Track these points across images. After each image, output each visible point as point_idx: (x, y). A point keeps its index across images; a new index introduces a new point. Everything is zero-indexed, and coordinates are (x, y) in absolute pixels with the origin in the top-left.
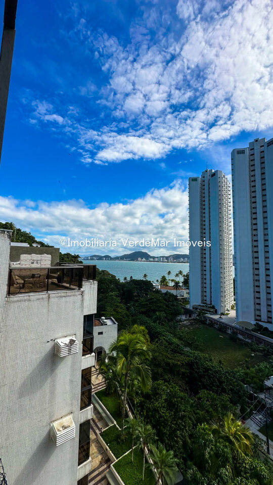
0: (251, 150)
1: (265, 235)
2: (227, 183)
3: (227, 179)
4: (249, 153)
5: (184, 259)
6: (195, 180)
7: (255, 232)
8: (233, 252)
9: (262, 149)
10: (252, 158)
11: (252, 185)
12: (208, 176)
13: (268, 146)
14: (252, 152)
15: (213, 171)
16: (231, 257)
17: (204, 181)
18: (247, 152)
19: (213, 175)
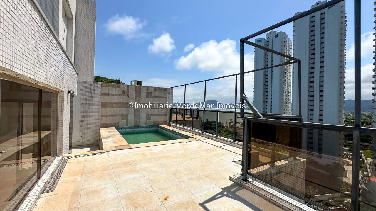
1: (320, 86)
2: (288, 42)
3: (289, 38)
6: (259, 41)
7: (312, 84)
8: (291, 101)
10: (313, 20)
11: (311, 44)
12: (272, 37)
16: (290, 105)
17: (268, 41)
19: (277, 35)
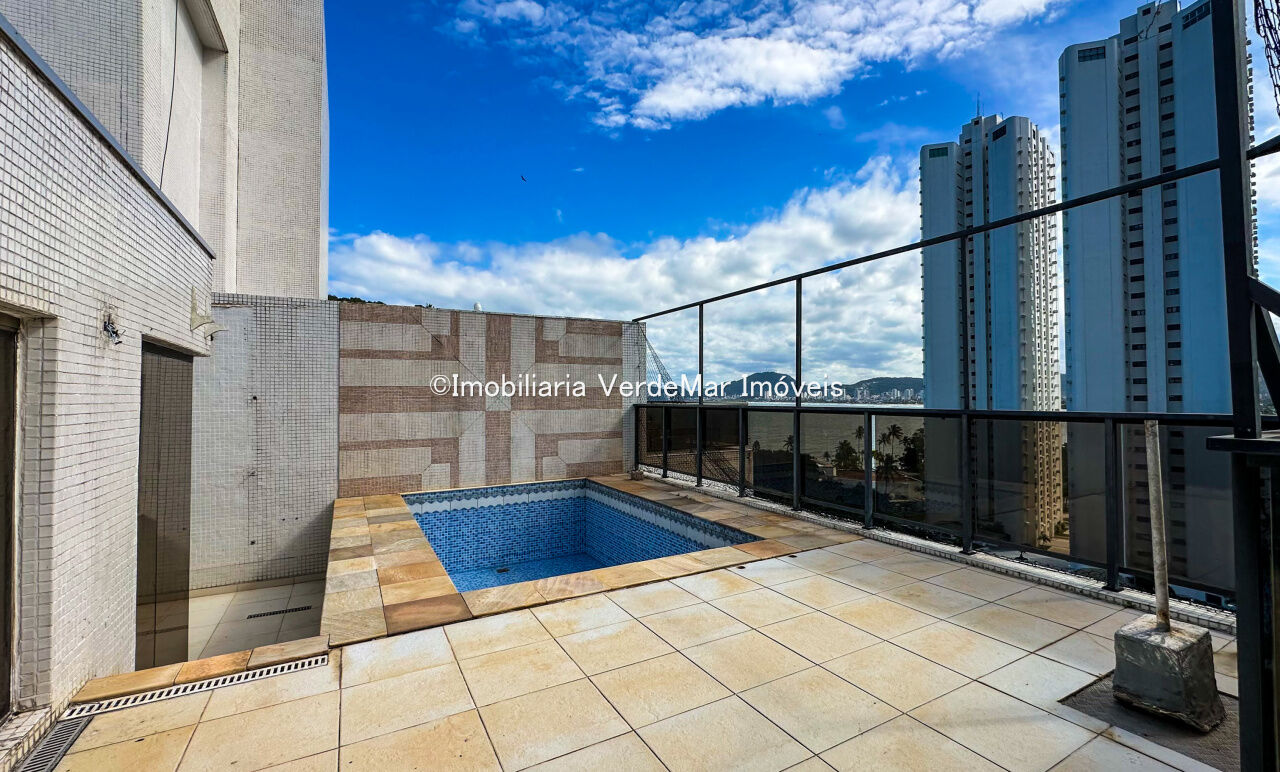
0: (1127, 42)
1: (1169, 310)
2: (1043, 153)
3: (1043, 140)
4: (1122, 53)
5: (902, 391)
6: (937, 152)
7: (1135, 305)
8: (1062, 368)
9: (1165, 37)
10: (1129, 69)
11: (1128, 157)
12: (981, 139)
13: (1186, 26)
14: (1129, 50)
15: (999, 120)
16: (1057, 381)
17: (969, 154)
18: (1114, 53)
19: (1001, 132)
